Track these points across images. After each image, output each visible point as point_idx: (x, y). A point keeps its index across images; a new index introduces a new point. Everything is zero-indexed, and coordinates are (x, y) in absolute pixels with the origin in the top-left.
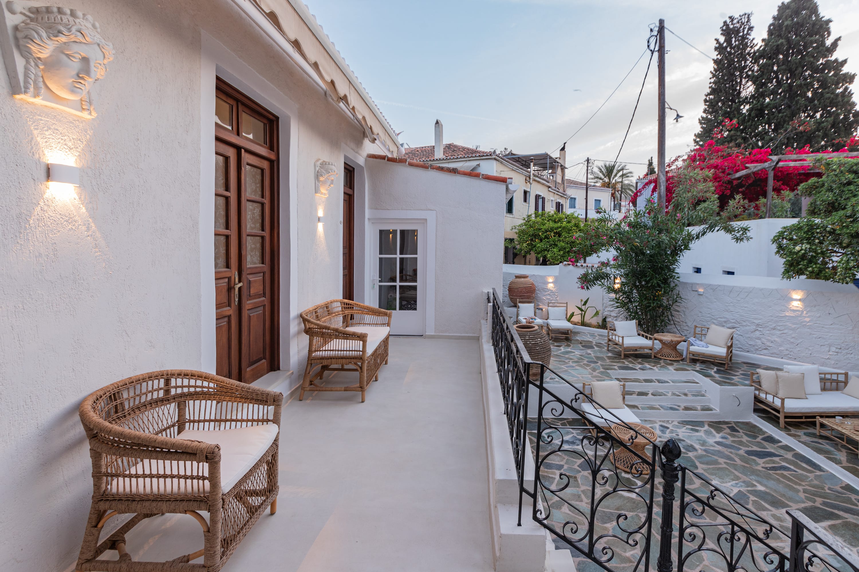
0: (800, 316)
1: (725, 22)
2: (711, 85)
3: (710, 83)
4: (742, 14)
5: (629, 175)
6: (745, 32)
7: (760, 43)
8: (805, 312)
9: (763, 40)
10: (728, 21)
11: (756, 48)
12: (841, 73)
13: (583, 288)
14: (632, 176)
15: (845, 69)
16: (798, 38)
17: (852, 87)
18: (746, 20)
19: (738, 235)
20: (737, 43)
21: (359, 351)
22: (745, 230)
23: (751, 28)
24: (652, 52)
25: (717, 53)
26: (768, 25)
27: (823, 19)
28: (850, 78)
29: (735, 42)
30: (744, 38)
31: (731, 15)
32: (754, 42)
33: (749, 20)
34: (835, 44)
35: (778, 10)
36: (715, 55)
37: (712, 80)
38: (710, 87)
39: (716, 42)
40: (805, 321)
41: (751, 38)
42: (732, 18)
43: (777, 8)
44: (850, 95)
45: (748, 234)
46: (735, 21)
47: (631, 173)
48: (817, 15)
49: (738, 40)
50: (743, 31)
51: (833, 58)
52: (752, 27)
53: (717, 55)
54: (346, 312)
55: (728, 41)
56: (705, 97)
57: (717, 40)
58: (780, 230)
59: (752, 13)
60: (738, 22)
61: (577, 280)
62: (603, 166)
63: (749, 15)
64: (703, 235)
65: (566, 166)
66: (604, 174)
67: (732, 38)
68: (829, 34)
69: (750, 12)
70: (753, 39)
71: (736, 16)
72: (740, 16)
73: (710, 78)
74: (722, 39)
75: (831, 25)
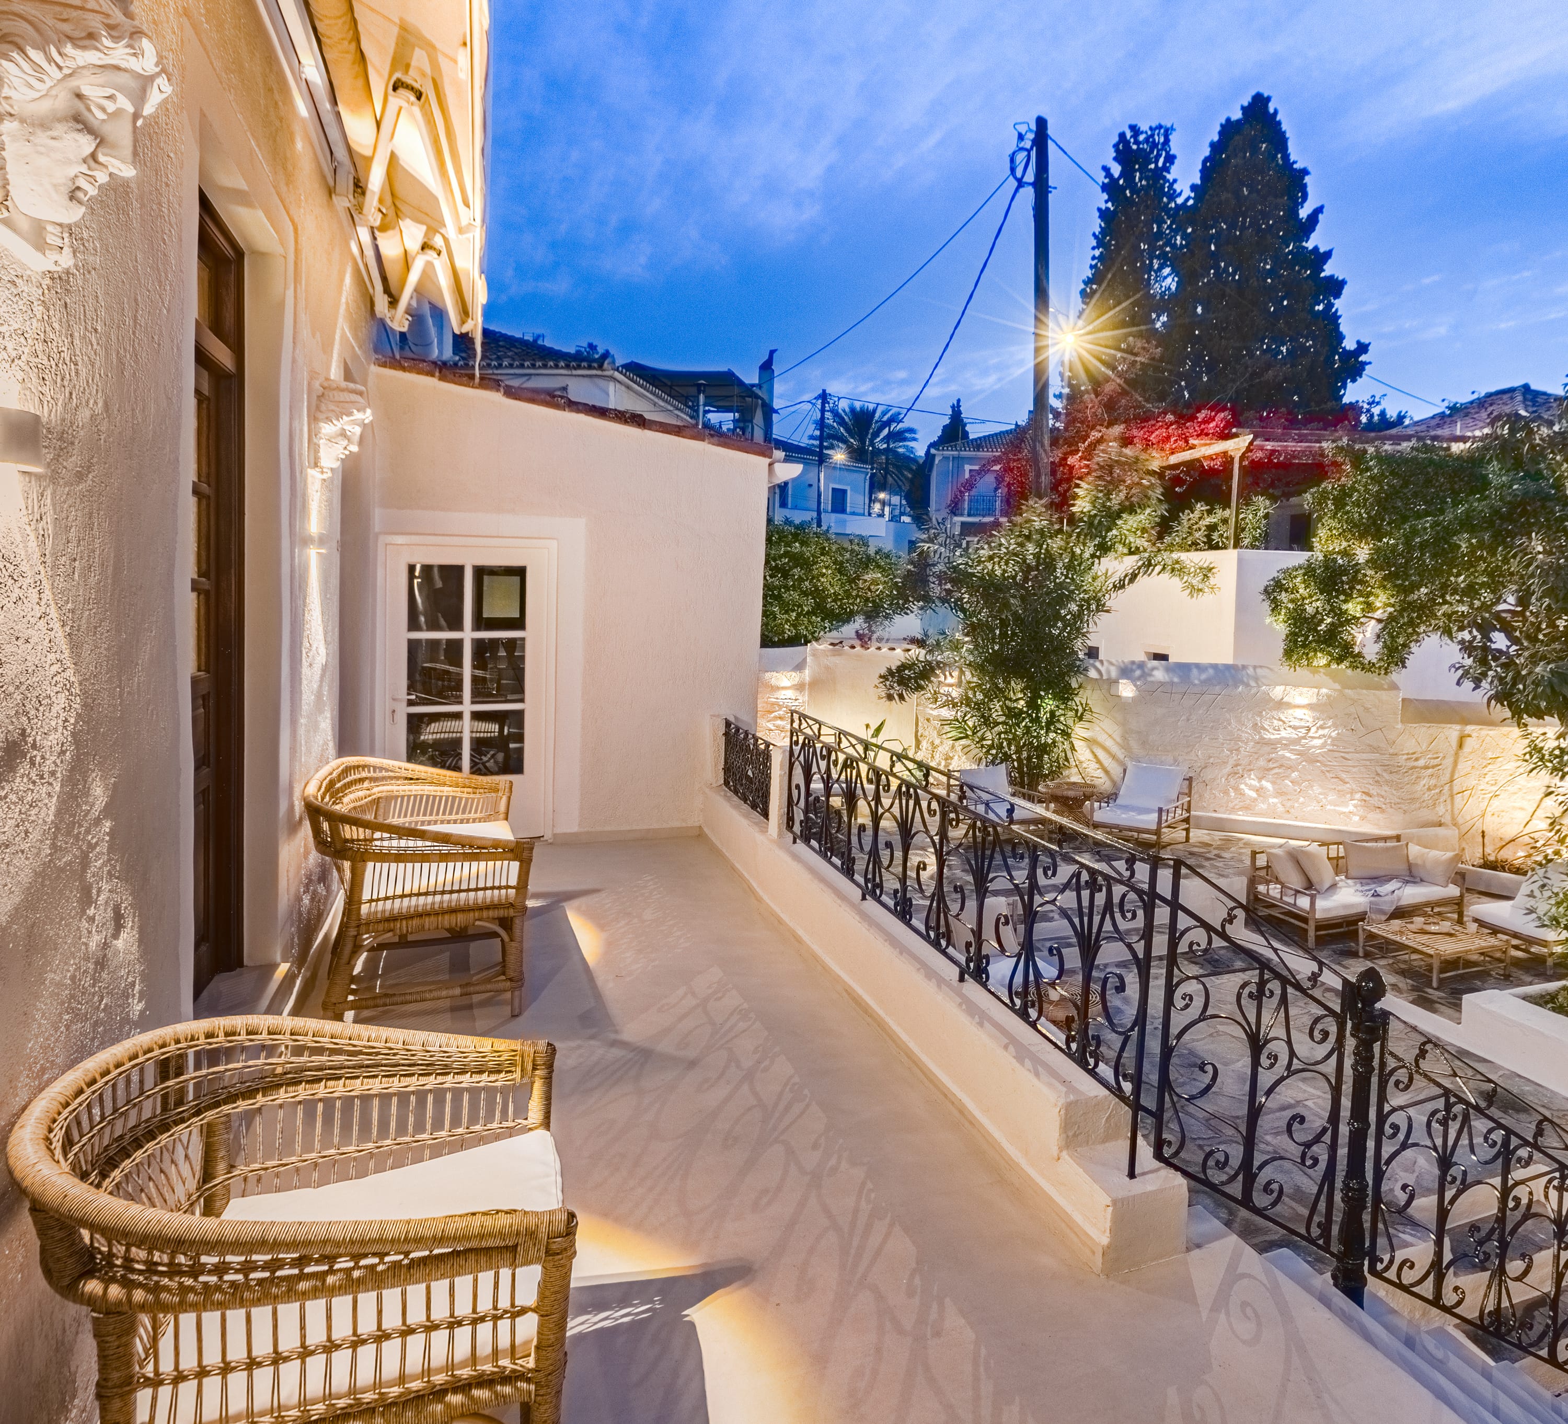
0: (1304, 738)
1: (1122, 136)
2: (1094, 263)
3: (1094, 258)
4: (1154, 126)
5: (907, 435)
6: (1160, 164)
7: (1187, 193)
8: (1313, 729)
9: (1193, 188)
10: (1129, 134)
11: (1180, 201)
12: (1323, 275)
13: (890, 697)
14: (915, 439)
15: (1329, 270)
16: (1255, 195)
17: (1338, 304)
18: (1162, 140)
19: (1195, 582)
20: (1144, 182)
21: (507, 887)
22: (1207, 572)
23: (1171, 159)
24: (1021, 183)
25: (1105, 196)
26: (1202, 158)
27: (1295, 166)
28: (1335, 287)
29: (1140, 180)
30: (1159, 174)
31: (1133, 123)
32: (1175, 186)
33: (1167, 141)
34: (1314, 218)
35: (1220, 133)
36: (1101, 200)
37: (1097, 253)
38: (1091, 267)
39: (1104, 174)
40: (1314, 747)
41: (1170, 177)
42: (1134, 129)
43: (1218, 128)
44: (1336, 317)
45: (1212, 581)
46: (1142, 138)
47: (911, 431)
48: (1286, 157)
49: (1147, 179)
50: (1156, 162)
51: (1310, 245)
52: (1174, 157)
53: (1106, 202)
54: (376, 790)
55: (1127, 173)
56: (1083, 286)
57: (1106, 169)
58: (1276, 575)
59: (1172, 128)
60: (1147, 140)
61: (877, 681)
62: (847, 410)
63: (1167, 130)
64: (1132, 581)
65: (776, 405)
66: (847, 430)
67: (1136, 171)
68: (1305, 197)
69: (1169, 125)
70: (1175, 181)
71: (1144, 127)
72: (1151, 128)
73: (1093, 248)
74: (1116, 170)
75: (1307, 179)
